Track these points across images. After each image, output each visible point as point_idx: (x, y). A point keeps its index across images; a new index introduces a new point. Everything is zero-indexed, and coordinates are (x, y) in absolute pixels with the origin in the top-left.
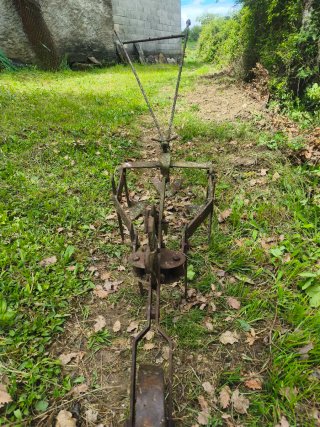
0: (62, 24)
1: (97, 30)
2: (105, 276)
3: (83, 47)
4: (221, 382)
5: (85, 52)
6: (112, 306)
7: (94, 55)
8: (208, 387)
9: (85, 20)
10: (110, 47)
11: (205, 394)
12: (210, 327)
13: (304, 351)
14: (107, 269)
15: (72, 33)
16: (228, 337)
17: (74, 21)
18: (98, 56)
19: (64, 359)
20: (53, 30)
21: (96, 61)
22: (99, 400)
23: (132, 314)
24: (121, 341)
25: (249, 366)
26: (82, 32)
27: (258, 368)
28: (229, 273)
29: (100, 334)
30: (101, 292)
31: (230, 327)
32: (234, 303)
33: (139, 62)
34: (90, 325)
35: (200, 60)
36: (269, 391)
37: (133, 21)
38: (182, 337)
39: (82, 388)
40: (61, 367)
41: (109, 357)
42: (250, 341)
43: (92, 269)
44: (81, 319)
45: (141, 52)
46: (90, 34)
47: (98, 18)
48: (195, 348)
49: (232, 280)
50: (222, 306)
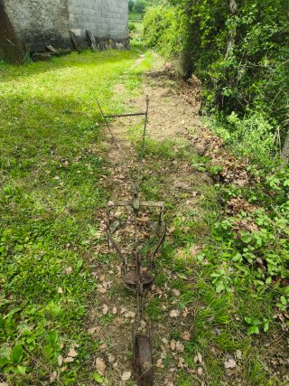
0: (23, 17)
1: (53, 21)
2: (102, 278)
3: (41, 37)
4: (171, 338)
5: (43, 41)
6: (110, 298)
7: (52, 43)
8: (165, 340)
9: (43, 11)
10: (66, 35)
11: (164, 344)
12: (164, 307)
13: (210, 320)
14: (102, 273)
15: (31, 24)
16: (174, 313)
17: (33, 14)
18: (56, 44)
19: (91, 331)
20: (14, 21)
21: (53, 50)
22: (113, 352)
23: (122, 303)
24: (118, 319)
25: (184, 328)
26: (40, 23)
27: (189, 329)
28: (173, 273)
29: (106, 316)
30: (102, 289)
31: (174, 307)
32: (177, 293)
33: (92, 49)
34: (100, 311)
35: (144, 43)
36: (193, 340)
37: (86, 10)
38: (150, 315)
39: (104, 346)
40: (90, 336)
41: (114, 329)
42: (185, 315)
43: (94, 274)
44: (94, 307)
45: (93, 39)
46: (48, 25)
47: (55, 9)
48: (157, 321)
49: (175, 277)
50: (171, 295)
